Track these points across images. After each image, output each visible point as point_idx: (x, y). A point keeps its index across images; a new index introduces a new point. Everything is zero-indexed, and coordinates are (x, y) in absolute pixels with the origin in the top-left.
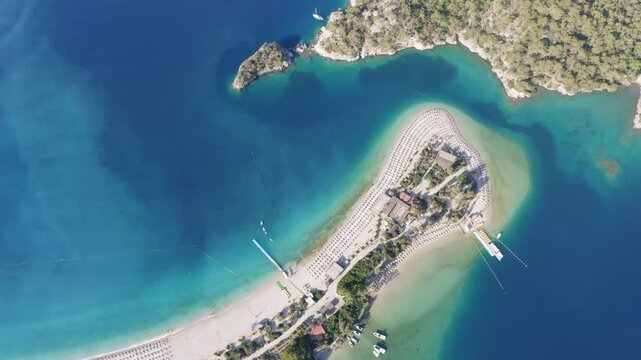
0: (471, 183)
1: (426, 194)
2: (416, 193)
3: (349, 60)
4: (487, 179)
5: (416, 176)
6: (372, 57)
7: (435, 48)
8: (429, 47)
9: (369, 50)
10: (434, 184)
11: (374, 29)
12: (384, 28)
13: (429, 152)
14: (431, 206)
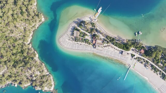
0: (81, 23)
1: (90, 36)
2: (91, 39)
3: (52, 77)
4: (78, 19)
5: (86, 41)
6: (47, 70)
7: (35, 51)
8: (36, 52)
9: (46, 72)
10: (86, 35)
11: (38, 73)
12: (37, 70)
13: (76, 39)
14: (94, 33)
